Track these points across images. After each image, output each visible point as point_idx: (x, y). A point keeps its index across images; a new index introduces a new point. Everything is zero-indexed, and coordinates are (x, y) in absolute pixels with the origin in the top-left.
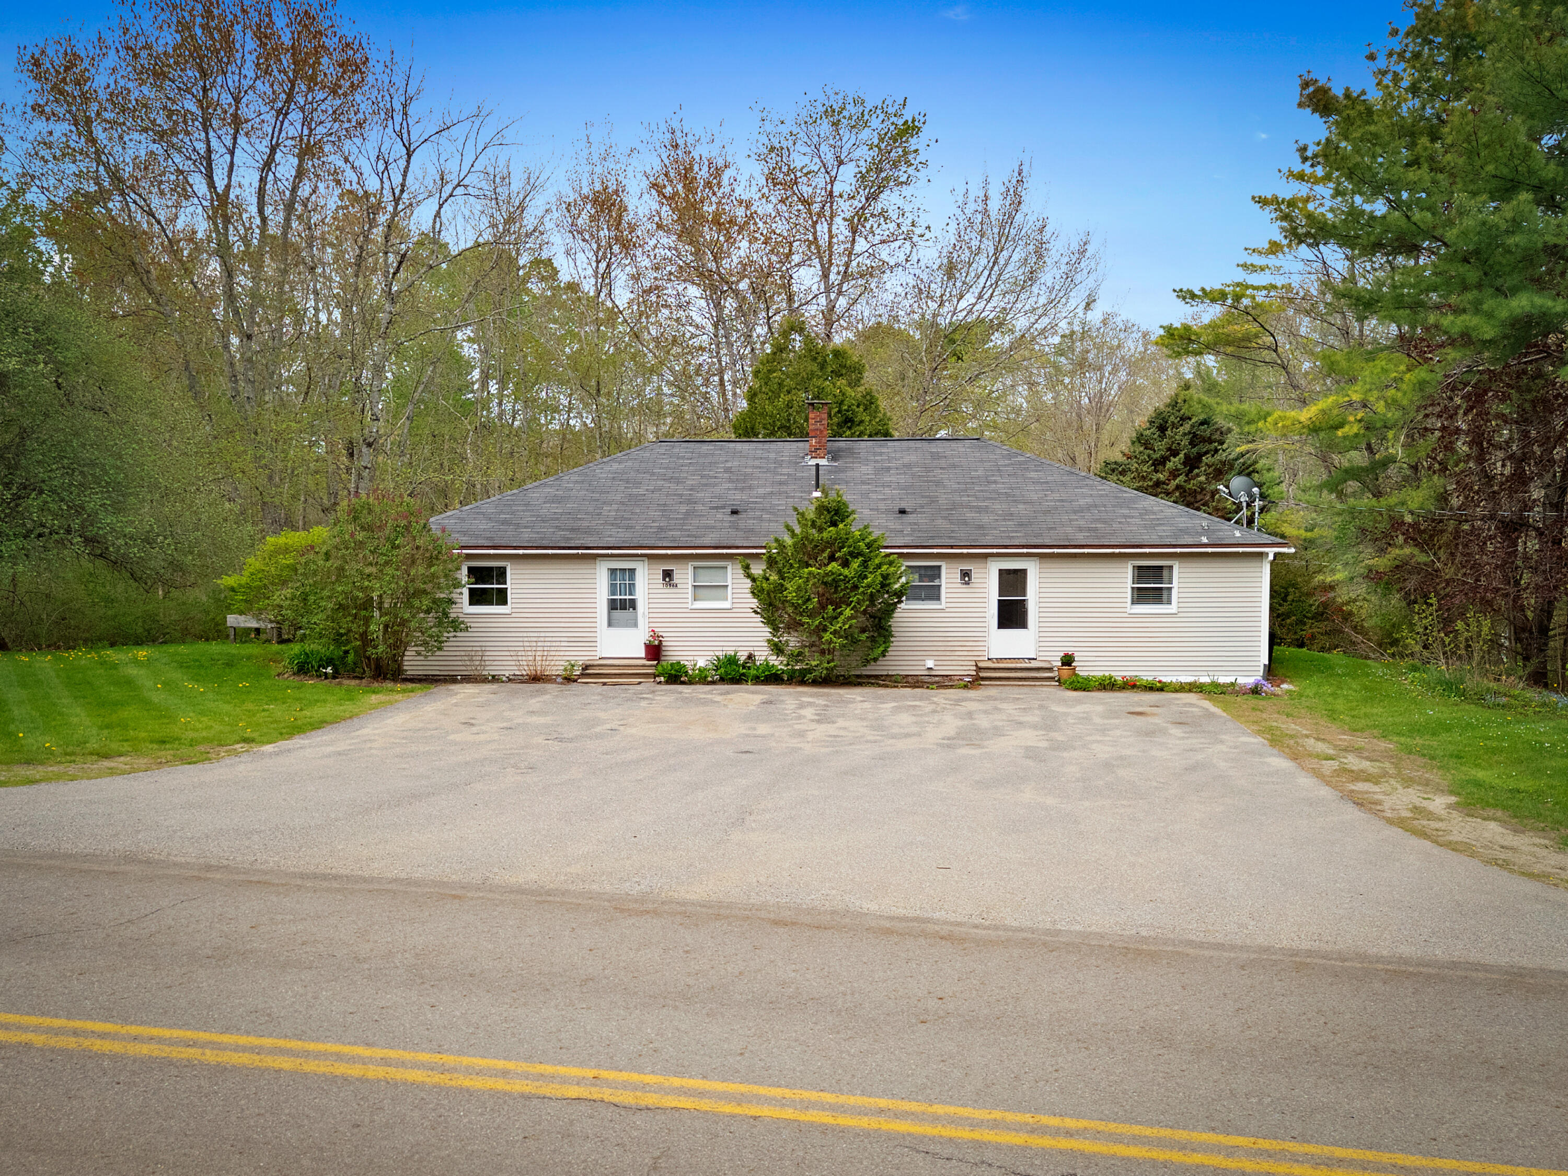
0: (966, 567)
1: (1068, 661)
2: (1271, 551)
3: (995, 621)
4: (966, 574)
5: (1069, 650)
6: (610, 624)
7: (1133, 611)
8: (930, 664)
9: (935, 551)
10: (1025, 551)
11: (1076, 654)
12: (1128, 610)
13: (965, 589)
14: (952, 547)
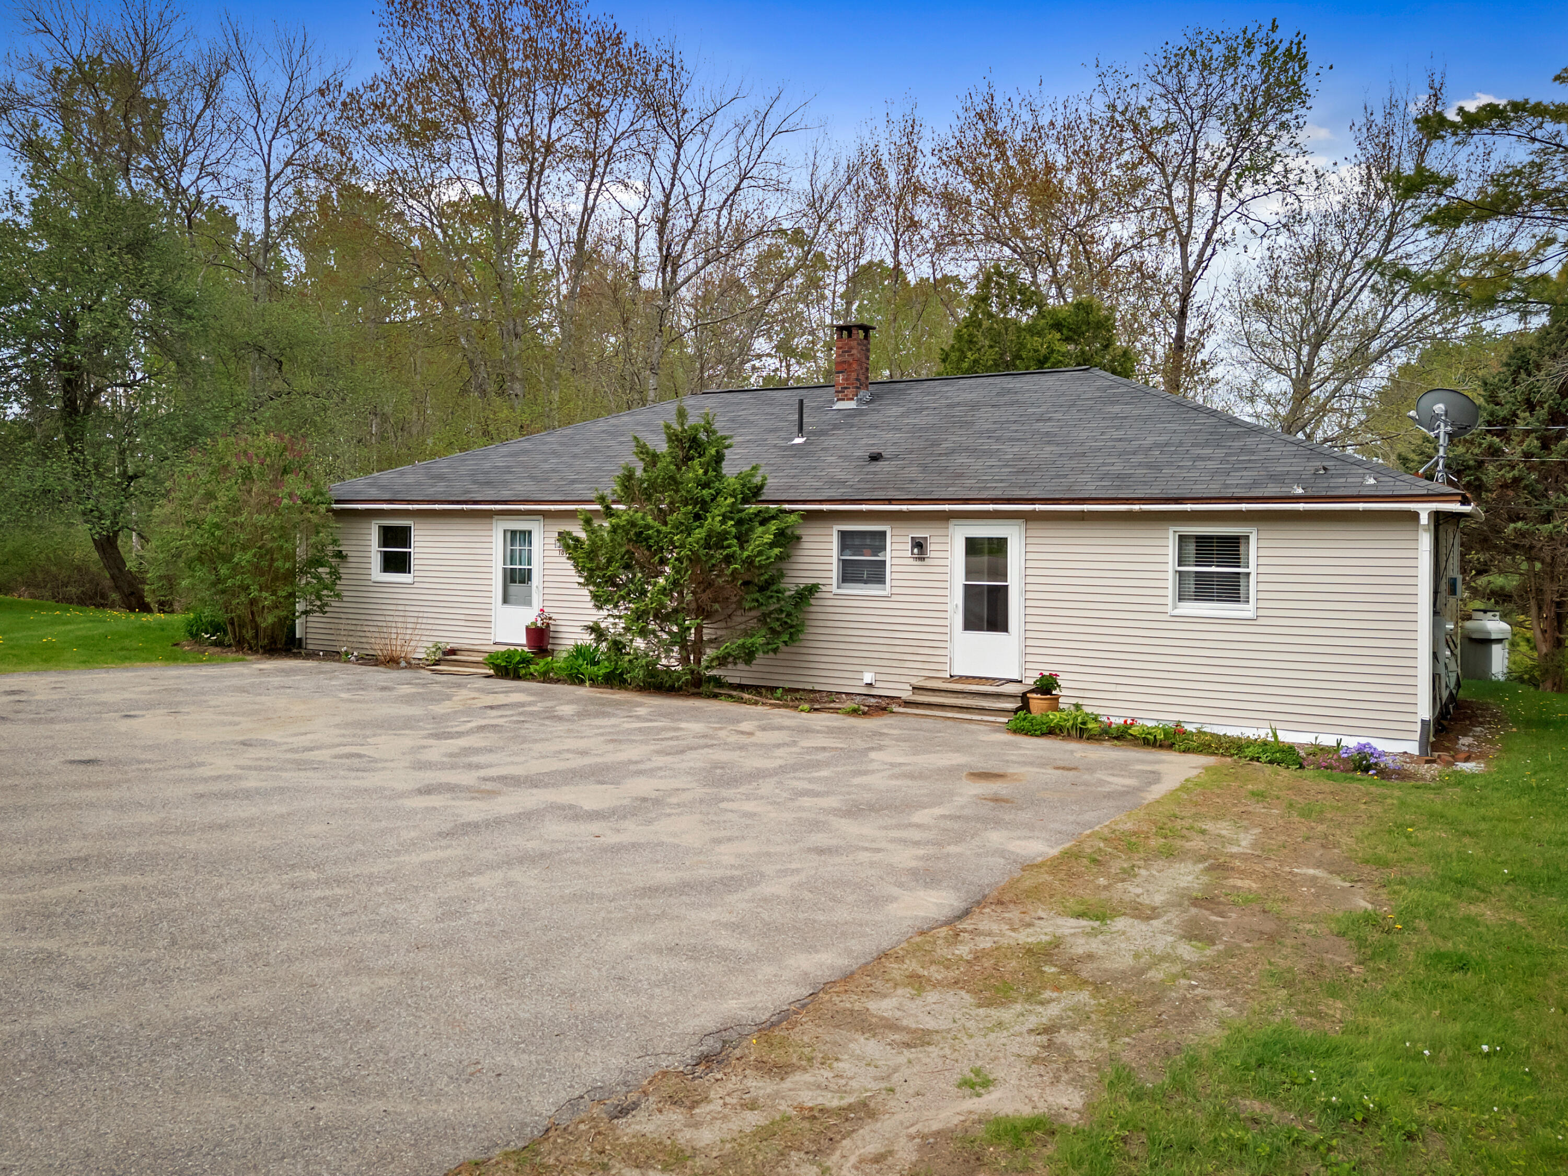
0: (919, 534)
1: (1047, 686)
2: (1424, 510)
3: (958, 619)
4: (919, 545)
5: (1047, 670)
6: (505, 600)
7: (1177, 612)
8: (868, 677)
9: (864, 507)
10: (991, 507)
11: (1062, 676)
12: (1169, 609)
13: (916, 566)
14: (890, 501)
